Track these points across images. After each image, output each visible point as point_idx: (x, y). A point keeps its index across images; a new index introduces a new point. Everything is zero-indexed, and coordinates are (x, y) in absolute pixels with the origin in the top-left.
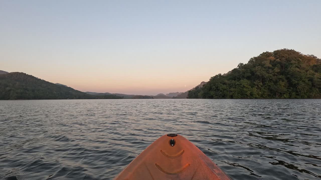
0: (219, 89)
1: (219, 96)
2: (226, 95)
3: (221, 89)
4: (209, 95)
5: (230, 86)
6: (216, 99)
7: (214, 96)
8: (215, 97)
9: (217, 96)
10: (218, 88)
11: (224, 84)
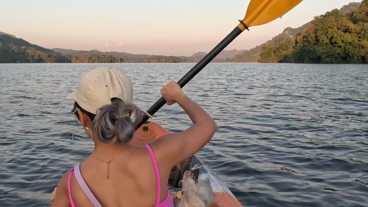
0: (336, 43)
1: (335, 57)
2: (351, 55)
3: (339, 42)
4: (311, 56)
5: (359, 35)
6: (328, 63)
7: (323, 57)
8: (326, 60)
9: (330, 58)
10: (333, 40)
11: (346, 31)
